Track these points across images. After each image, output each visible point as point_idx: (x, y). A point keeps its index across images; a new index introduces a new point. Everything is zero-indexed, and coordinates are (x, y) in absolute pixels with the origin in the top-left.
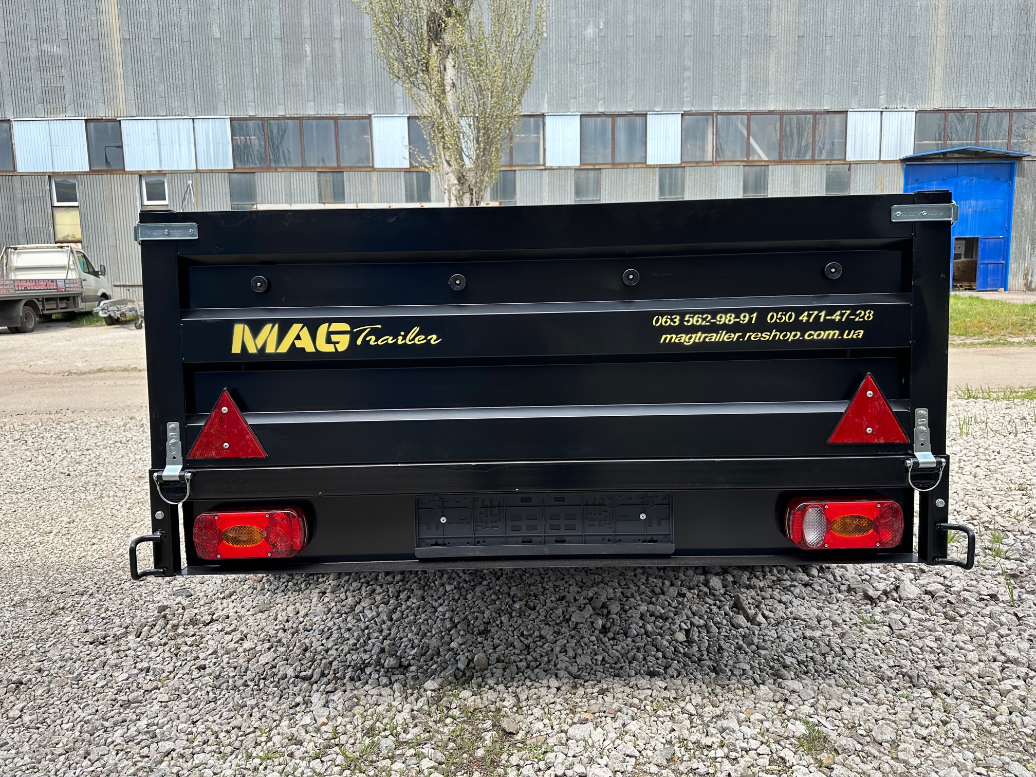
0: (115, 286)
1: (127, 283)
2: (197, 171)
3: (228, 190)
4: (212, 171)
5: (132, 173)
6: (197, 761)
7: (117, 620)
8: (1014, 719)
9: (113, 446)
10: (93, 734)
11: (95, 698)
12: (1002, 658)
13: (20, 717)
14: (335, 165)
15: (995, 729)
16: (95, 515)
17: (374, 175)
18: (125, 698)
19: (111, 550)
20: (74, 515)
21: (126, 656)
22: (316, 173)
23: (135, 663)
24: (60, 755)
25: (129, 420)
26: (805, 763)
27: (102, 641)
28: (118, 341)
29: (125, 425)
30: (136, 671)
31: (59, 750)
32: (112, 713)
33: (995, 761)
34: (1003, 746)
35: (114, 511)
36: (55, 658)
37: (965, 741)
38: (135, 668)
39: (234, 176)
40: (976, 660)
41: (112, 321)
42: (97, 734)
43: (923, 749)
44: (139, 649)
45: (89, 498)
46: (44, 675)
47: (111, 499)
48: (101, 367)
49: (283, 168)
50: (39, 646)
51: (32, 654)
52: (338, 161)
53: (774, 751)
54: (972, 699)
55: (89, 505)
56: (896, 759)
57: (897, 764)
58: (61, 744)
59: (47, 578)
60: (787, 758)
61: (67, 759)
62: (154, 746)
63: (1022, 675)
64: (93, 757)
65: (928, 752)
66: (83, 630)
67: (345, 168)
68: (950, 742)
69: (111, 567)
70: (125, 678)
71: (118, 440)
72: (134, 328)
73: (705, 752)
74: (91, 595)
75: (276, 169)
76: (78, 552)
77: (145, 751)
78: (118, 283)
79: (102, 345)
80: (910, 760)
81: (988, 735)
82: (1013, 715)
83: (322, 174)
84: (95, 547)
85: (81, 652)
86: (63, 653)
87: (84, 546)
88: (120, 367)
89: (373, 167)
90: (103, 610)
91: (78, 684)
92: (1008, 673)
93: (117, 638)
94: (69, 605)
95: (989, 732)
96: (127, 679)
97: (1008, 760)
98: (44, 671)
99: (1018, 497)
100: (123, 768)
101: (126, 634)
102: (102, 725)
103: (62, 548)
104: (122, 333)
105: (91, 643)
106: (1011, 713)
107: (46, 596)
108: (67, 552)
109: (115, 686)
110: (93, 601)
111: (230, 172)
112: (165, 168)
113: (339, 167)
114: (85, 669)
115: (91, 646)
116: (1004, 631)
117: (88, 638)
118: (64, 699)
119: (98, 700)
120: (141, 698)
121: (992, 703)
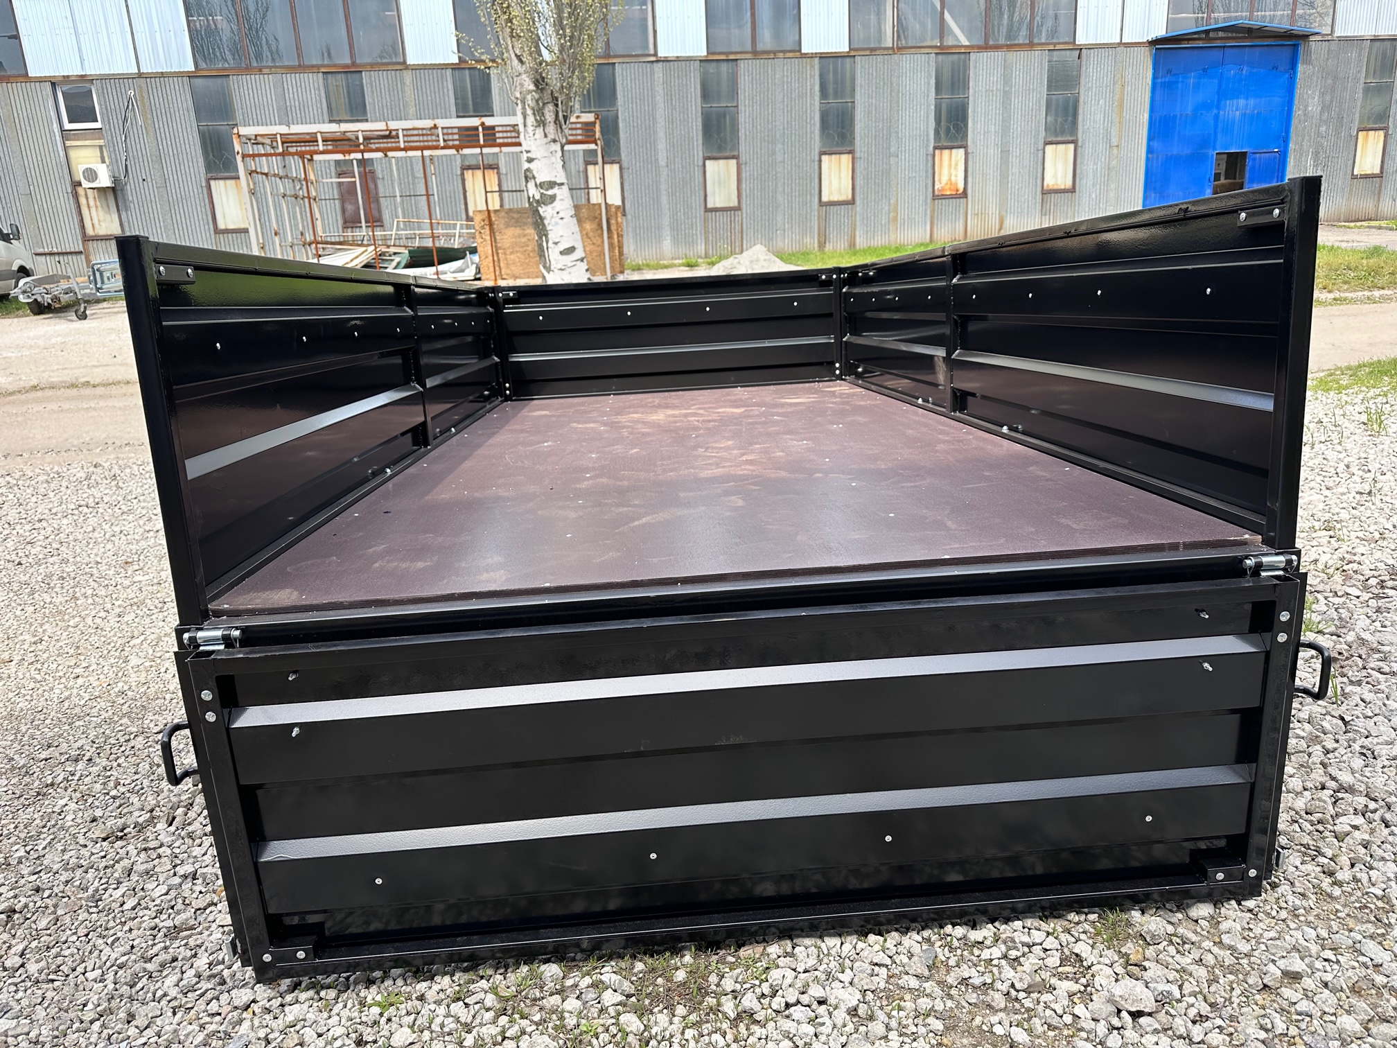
0: (36, 254)
1: (55, 250)
2: (140, 75)
3: (190, 103)
4: (162, 75)
5: (41, 80)
6: (290, 1018)
7: (134, 799)
8: (1358, 875)
9: (76, 512)
10: (135, 984)
11: (126, 928)
12: (1333, 784)
13: (22, 965)
14: (348, 61)
15: (1337, 892)
16: (70, 629)
17: (408, 76)
18: (169, 923)
19: (105, 685)
20: (41, 630)
21: (159, 857)
22: (320, 75)
23: (175, 867)
24: (92, 1022)
25: (92, 469)
26: (1108, 962)
27: (120, 834)
28: (53, 341)
29: (88, 478)
30: (177, 880)
31: (89, 1015)
32: (156, 949)
33: (1343, 939)
34: (1348, 915)
35: (98, 621)
36: (56, 867)
37: (1302, 911)
38: (175, 874)
39: (198, 82)
40: (1299, 789)
41: (39, 309)
42: (140, 985)
43: (1251, 926)
44: (175, 845)
45: (57, 600)
46: (45, 896)
47: (90, 601)
48: (35, 382)
49: (270, 68)
50: (28, 848)
51: (20, 862)
52: (352, 55)
53: (1064, 944)
54: (1303, 849)
55: (60, 612)
56: (1220, 943)
57: (1222, 953)
58: (90, 1006)
59: (19, 737)
60: (1084, 955)
61: (104, 1026)
62: (224, 998)
63: (1360, 807)
64: (140, 1021)
65: (1258, 931)
66: (88, 819)
67: (364, 65)
68: (1284, 914)
69: (110, 713)
70: (164, 891)
71: (83, 503)
72: (75, 318)
73: (976, 952)
74: (90, 760)
75: (260, 70)
76: (58, 691)
77: (214, 1007)
78: (41, 250)
79: (31, 347)
80: (1238, 946)
81: (1329, 900)
82: (1356, 869)
83: (330, 76)
84: (80, 681)
85: (93, 854)
86: (66, 857)
87: (63, 680)
88: (65, 382)
89: (404, 62)
90: (112, 784)
91: (97, 906)
92: (1343, 806)
93: (140, 828)
94: (60, 778)
95: (1330, 896)
96: (167, 894)
97: (1359, 937)
98: (44, 890)
99: (1324, 541)
100: (187, 1035)
101: (152, 821)
102: (145, 970)
103: (32, 685)
104: (57, 327)
105: (104, 840)
106: (1353, 865)
107: (23, 766)
108: (40, 691)
109: (151, 904)
110: (94, 770)
111: (190, 76)
112: (90, 71)
113: (354, 64)
114: (104, 881)
115: (105, 844)
116: (1330, 745)
117: (98, 833)
118: (82, 932)
119: (131, 930)
120: (192, 922)
121: (1329, 853)
